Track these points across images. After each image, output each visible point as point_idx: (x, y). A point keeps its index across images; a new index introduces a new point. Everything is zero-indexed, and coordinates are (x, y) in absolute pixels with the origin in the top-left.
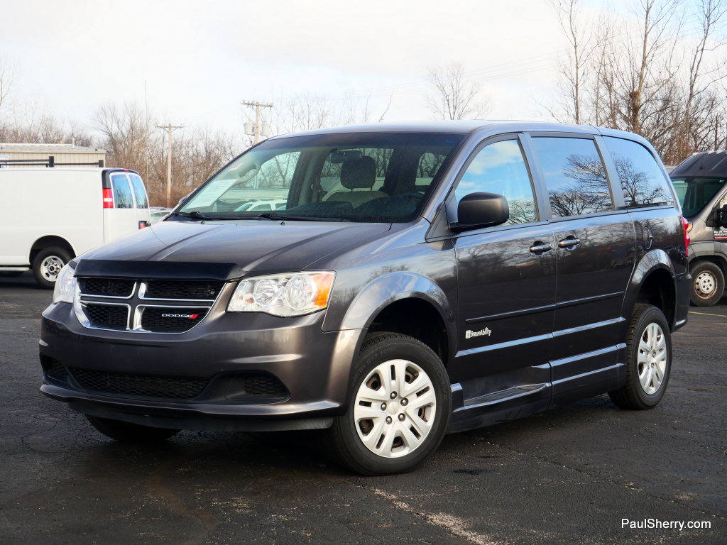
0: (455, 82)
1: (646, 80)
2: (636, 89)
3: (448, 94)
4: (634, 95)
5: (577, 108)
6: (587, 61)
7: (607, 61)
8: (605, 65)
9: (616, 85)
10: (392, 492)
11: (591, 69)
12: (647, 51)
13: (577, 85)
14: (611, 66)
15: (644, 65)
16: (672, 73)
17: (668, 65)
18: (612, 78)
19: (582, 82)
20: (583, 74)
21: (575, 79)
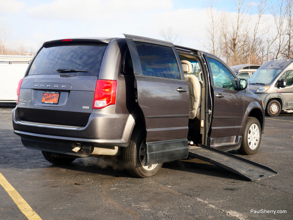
0: (169, 34)
1: (238, 34)
2: (235, 38)
3: (167, 39)
4: (234, 40)
5: (213, 44)
6: (217, 27)
7: (224, 27)
8: (223, 29)
9: (228, 36)
10: (205, 199)
11: (219, 30)
12: (239, 24)
13: (213, 36)
14: (226, 29)
15: (238, 29)
16: (248, 32)
17: (246, 29)
18: (226, 34)
19: (215, 34)
20: (216, 32)
21: (213, 34)
